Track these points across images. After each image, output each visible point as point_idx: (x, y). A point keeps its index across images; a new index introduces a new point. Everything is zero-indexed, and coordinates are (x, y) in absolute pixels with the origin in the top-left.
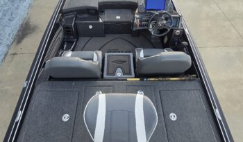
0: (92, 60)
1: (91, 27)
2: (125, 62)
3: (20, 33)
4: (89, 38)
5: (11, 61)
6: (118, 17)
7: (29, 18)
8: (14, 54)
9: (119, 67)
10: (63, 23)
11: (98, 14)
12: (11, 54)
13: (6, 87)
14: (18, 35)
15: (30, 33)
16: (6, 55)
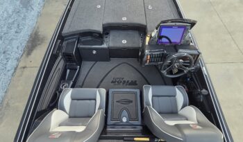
0: (95, 100)
1: (94, 52)
2: (131, 102)
3: (30, 44)
4: (93, 63)
5: (21, 75)
6: (124, 42)
7: (38, 28)
8: (24, 68)
9: (125, 108)
10: (63, 51)
11: (102, 38)
12: (21, 68)
13: (17, 104)
14: (27, 47)
15: (39, 44)
16: (16, 69)
